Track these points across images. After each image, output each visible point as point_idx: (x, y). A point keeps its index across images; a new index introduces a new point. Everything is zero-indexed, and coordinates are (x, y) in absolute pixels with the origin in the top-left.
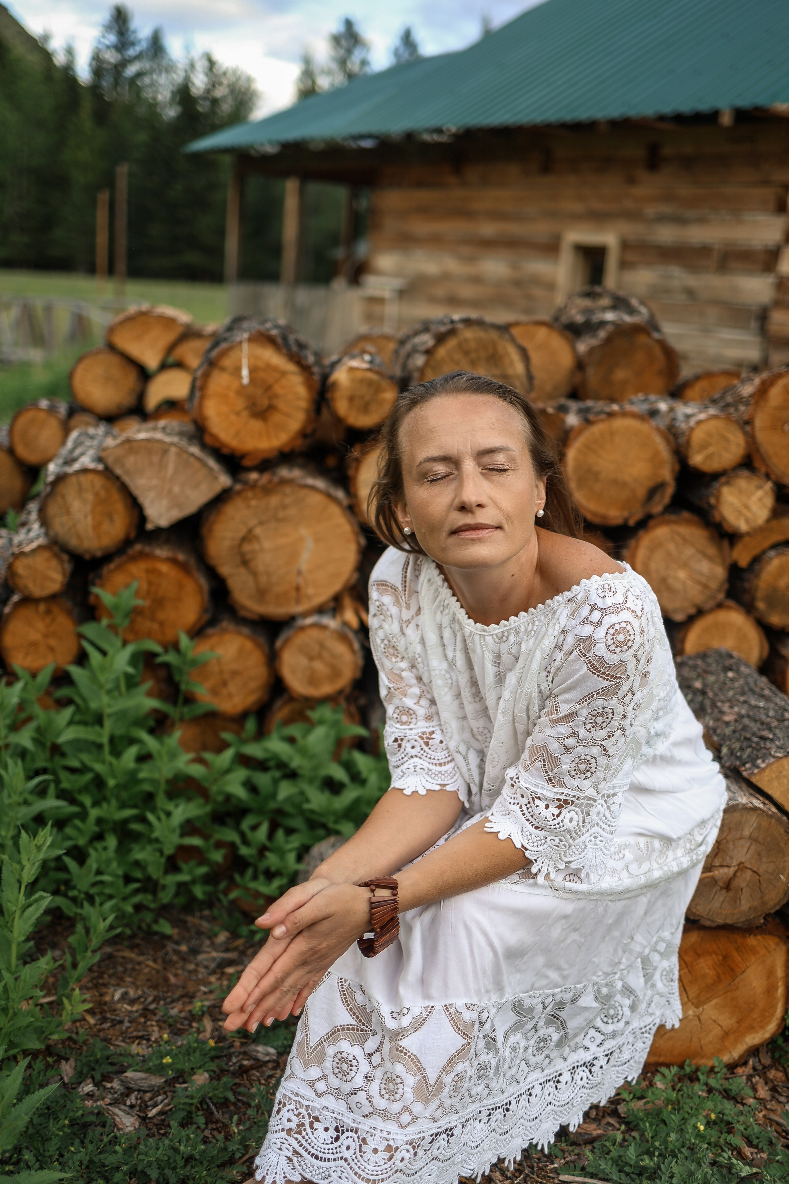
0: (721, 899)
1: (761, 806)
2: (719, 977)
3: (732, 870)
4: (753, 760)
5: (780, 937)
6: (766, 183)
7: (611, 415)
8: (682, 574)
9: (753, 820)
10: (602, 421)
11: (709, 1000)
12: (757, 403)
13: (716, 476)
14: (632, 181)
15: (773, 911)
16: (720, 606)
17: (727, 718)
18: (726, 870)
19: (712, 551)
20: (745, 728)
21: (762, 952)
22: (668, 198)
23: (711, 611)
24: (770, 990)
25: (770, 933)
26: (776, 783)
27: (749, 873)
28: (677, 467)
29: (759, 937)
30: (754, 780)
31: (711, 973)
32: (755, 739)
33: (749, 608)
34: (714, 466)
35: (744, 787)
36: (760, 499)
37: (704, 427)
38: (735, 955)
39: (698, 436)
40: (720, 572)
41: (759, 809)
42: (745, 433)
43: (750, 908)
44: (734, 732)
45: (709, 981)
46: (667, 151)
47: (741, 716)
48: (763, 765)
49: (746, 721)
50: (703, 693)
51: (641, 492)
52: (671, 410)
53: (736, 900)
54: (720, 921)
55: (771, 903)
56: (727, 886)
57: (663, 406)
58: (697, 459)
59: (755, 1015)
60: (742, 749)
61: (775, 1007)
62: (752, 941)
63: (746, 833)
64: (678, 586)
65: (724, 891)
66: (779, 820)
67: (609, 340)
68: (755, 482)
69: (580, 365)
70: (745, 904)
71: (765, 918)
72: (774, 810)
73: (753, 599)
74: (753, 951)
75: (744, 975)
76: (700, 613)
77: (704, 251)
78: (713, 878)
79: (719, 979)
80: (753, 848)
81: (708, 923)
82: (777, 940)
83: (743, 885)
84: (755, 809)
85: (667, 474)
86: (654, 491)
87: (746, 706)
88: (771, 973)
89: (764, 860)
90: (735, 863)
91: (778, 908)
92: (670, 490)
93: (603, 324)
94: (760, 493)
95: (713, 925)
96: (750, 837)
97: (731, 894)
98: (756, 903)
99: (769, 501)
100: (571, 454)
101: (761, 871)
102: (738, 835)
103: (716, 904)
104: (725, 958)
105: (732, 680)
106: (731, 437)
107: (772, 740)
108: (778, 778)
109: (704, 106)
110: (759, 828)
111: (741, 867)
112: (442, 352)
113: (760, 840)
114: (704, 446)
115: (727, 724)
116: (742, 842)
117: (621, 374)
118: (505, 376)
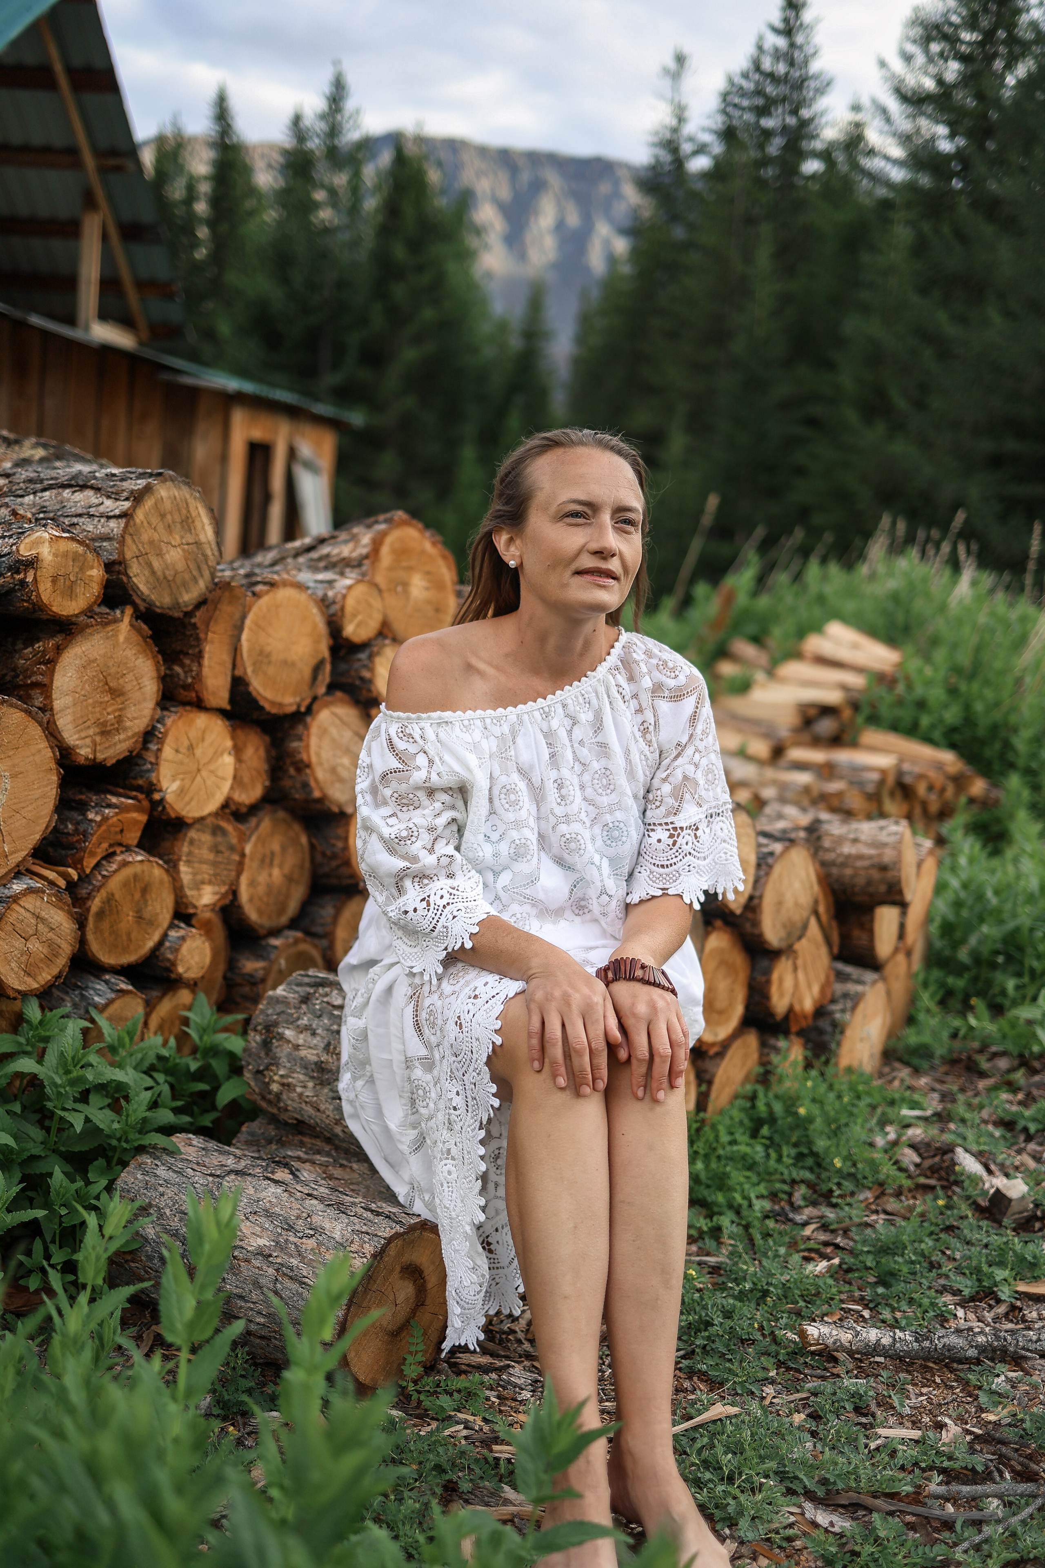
7: (273, 585)
13: (362, 647)
28: (332, 640)
34: (362, 635)
37: (353, 593)
39: (350, 603)
51: (307, 672)
58: (349, 629)
85: (324, 650)
86: (315, 671)
92: (328, 670)
100: (244, 634)
106: (372, 604)
112: (140, 514)
114: (354, 615)
118: (198, 543)
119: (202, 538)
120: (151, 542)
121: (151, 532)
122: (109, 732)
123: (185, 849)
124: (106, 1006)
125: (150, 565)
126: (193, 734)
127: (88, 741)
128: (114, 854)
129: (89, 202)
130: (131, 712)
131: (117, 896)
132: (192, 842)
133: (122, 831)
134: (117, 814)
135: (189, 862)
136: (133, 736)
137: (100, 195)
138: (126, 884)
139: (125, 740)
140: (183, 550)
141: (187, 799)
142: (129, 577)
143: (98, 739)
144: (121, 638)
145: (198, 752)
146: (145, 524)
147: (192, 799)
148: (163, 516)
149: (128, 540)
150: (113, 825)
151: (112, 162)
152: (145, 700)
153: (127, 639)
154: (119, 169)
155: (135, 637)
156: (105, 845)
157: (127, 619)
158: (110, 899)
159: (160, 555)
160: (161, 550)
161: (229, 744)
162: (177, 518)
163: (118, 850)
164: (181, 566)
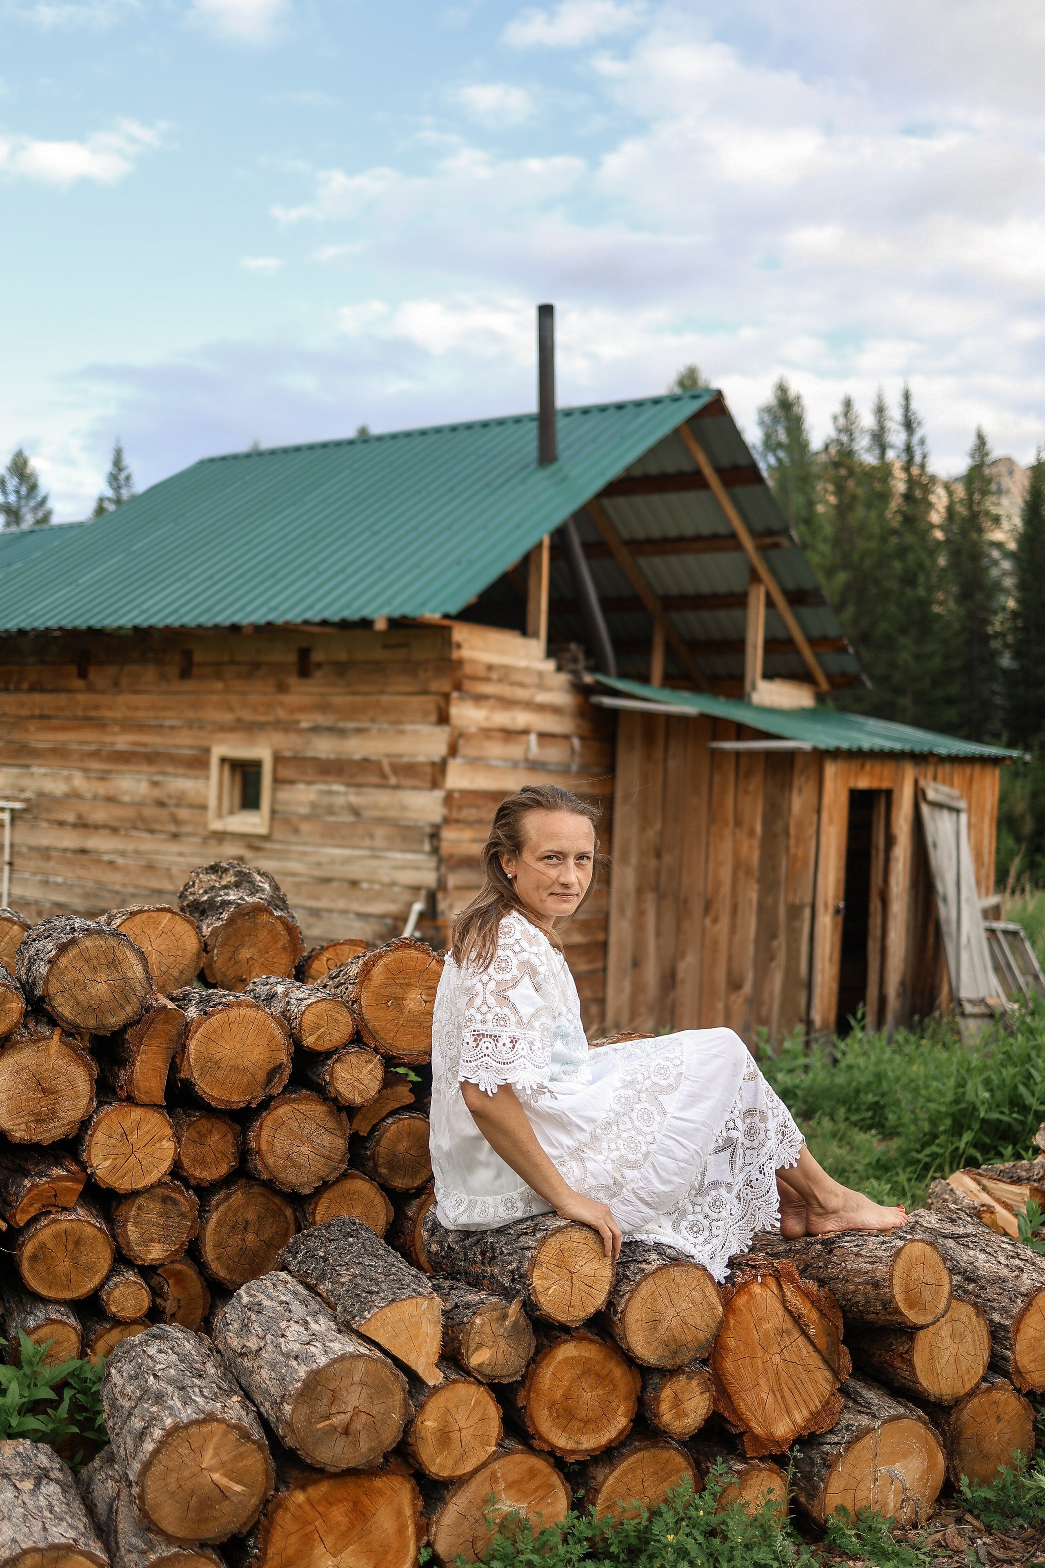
0: (342, 1444)
1: (367, 1352)
2: (352, 1523)
3: (349, 1415)
4: (361, 1313)
5: (403, 1476)
6: (425, 692)
7: (227, 1006)
8: (305, 1150)
9: (361, 1366)
10: (220, 1012)
11: (346, 1547)
12: (362, 982)
13: (329, 1054)
14: (282, 688)
15: (390, 1449)
16: (344, 1176)
17: (343, 1280)
18: (343, 1416)
19: (331, 1125)
20: (357, 1284)
21: (389, 1492)
22: (323, 707)
23: (337, 1181)
24: (401, 1531)
25: (394, 1473)
26: (381, 1331)
27: (364, 1415)
28: (293, 1049)
29: (384, 1479)
30: (362, 1330)
31: (344, 1520)
32: (364, 1294)
33: (372, 1176)
34: (326, 1045)
35: (354, 1338)
36: (370, 1072)
37: (312, 1010)
38: (365, 1499)
39: (308, 1019)
40: (341, 1144)
41: (366, 1355)
42: (352, 1012)
43: (369, 1449)
44: (348, 1291)
45: (343, 1528)
46: (317, 656)
47: (355, 1276)
48: (368, 1316)
49: (358, 1280)
50: (325, 1260)
51: (261, 1076)
52: (286, 994)
53: (355, 1444)
54: (344, 1466)
55: (388, 1442)
56: (346, 1432)
57: (280, 989)
58: (309, 1041)
59: (390, 1558)
60: (353, 1305)
61: (406, 1546)
62: (379, 1483)
63: (357, 1379)
64: (303, 1161)
65: (343, 1437)
66: (384, 1363)
67: (231, 921)
68: (365, 1057)
69: (205, 948)
70: (364, 1446)
71: (385, 1457)
72: (379, 1354)
73: (376, 1166)
74: (381, 1493)
75: (375, 1518)
76: (325, 1186)
77: (366, 764)
78: (331, 1425)
79: (352, 1527)
80: (364, 1391)
81: (333, 1470)
82: (400, 1479)
83: (360, 1428)
84: (362, 1356)
85: (284, 1057)
86: (271, 1074)
87: (360, 1266)
88: (399, 1513)
89: (376, 1402)
90: (350, 1408)
91: (394, 1445)
92: (287, 1072)
93: (226, 904)
94: (370, 1066)
95: (338, 1470)
96: (360, 1383)
97: (350, 1438)
98: (373, 1444)
99: (379, 1073)
100: (193, 1045)
101: (374, 1413)
102: (349, 1382)
103: (339, 1450)
104: (355, 1503)
105: (351, 1245)
106: (340, 1018)
107: (377, 1293)
108: (382, 1325)
109: (352, 613)
110: (367, 1372)
111: (356, 1411)
112: (64, 961)
113: (370, 1383)
114: (315, 1029)
115: (343, 1284)
116: (354, 1387)
117: (245, 954)
118: (125, 980)
119: (130, 975)
120: (76, 981)
121: (75, 973)
122: (44, 1120)
123: (133, 1213)
124: (36, 1329)
125: (75, 998)
126: (127, 1124)
127: (23, 1126)
128: (50, 1212)
129: (755, 577)
130: (65, 1105)
131: (49, 1245)
132: (140, 1208)
133: (55, 1196)
134: (48, 1182)
135: (136, 1224)
136: (68, 1124)
137: (762, 570)
138: (57, 1236)
139: (60, 1127)
140: (109, 985)
141: (119, 1174)
142: (53, 1007)
143: (33, 1125)
144: (52, 1051)
145: (133, 1139)
146: (70, 967)
147: (125, 1174)
148: (87, 961)
149: (53, 980)
150: (44, 1190)
151: (768, 541)
152: (78, 1097)
153: (58, 1052)
154: (776, 546)
155: (65, 1050)
156: (37, 1206)
157: (56, 1037)
158: (43, 1246)
159: (85, 989)
160: (86, 986)
161: (169, 1132)
162: (103, 961)
163: (53, 1210)
164: (106, 997)
